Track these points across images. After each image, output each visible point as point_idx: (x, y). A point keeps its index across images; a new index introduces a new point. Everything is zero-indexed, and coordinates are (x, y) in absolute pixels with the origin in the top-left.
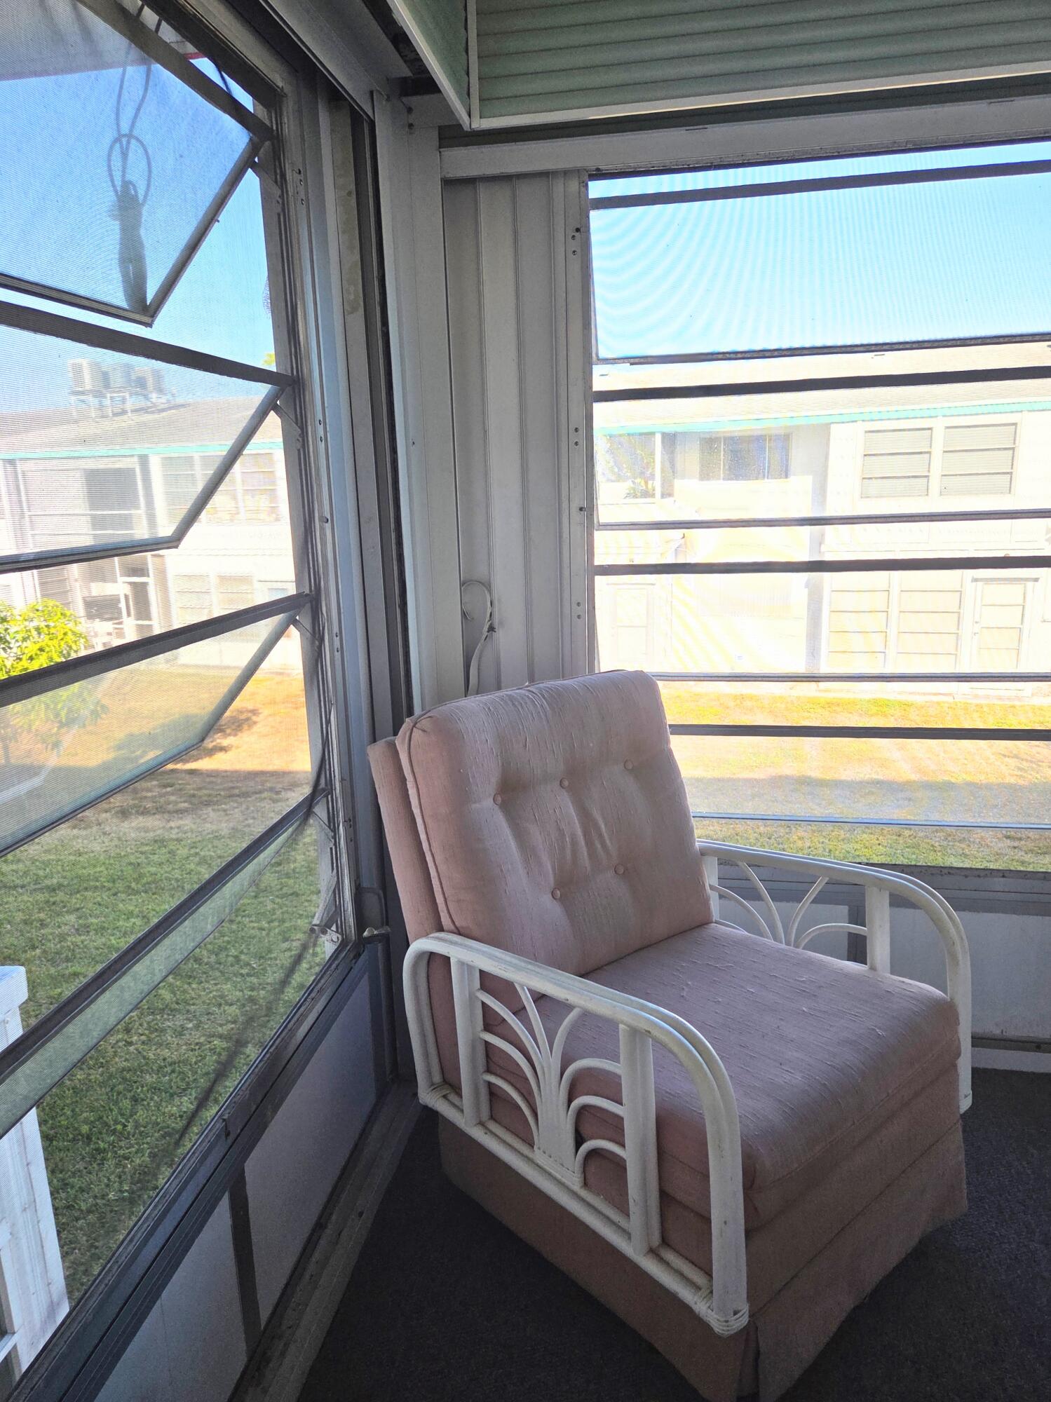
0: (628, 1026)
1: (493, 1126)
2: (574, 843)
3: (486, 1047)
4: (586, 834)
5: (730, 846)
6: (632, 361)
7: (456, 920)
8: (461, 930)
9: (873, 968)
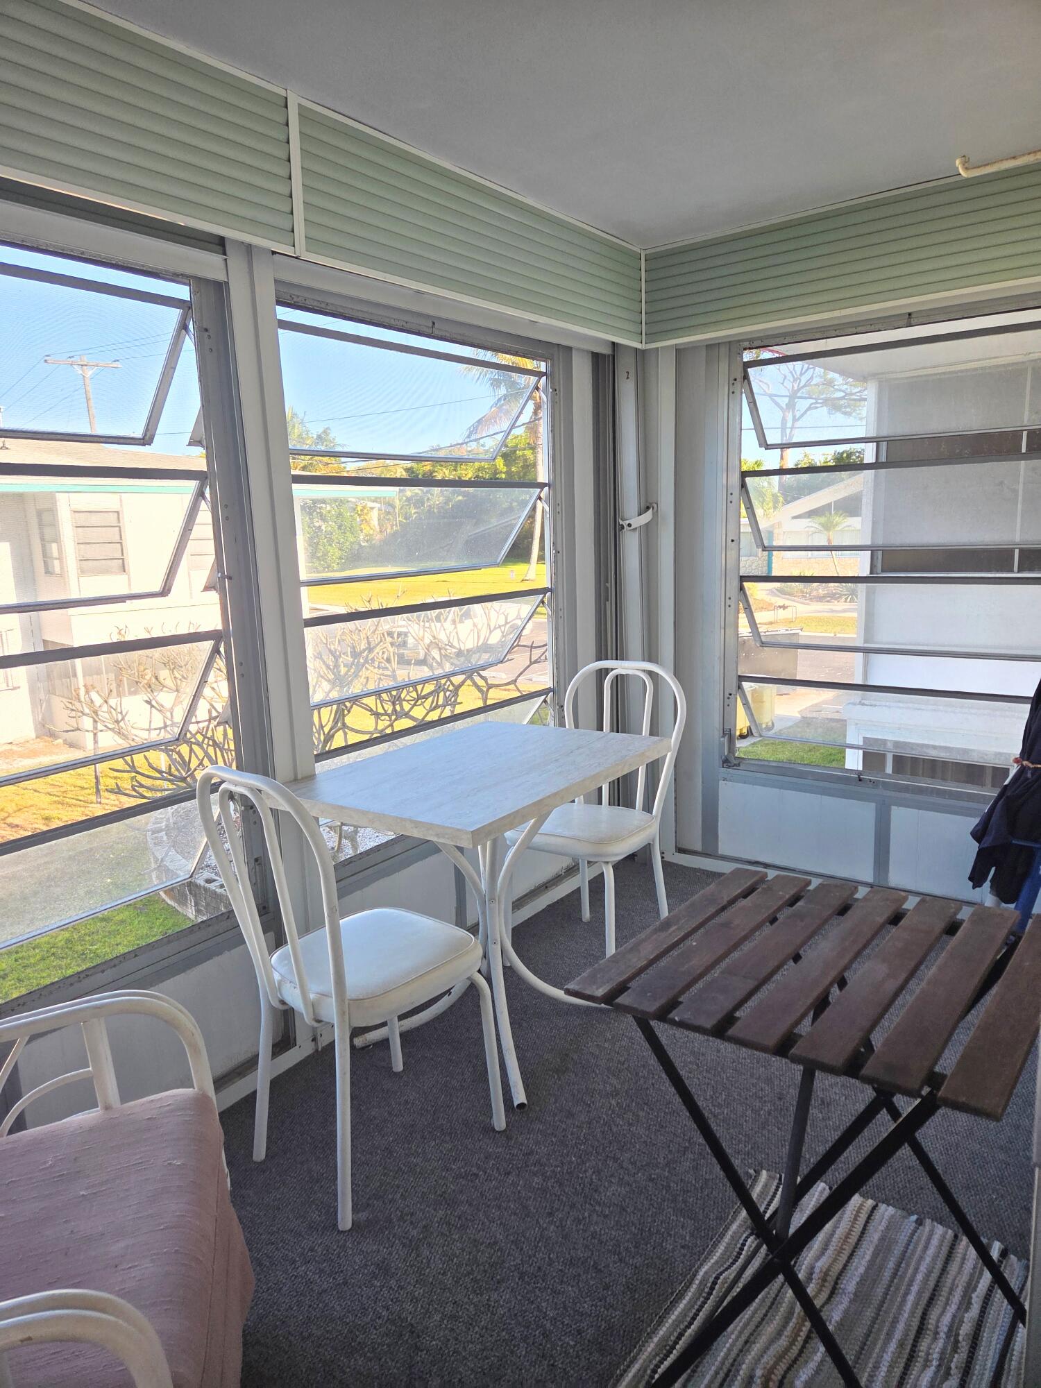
9: (107, 1108)
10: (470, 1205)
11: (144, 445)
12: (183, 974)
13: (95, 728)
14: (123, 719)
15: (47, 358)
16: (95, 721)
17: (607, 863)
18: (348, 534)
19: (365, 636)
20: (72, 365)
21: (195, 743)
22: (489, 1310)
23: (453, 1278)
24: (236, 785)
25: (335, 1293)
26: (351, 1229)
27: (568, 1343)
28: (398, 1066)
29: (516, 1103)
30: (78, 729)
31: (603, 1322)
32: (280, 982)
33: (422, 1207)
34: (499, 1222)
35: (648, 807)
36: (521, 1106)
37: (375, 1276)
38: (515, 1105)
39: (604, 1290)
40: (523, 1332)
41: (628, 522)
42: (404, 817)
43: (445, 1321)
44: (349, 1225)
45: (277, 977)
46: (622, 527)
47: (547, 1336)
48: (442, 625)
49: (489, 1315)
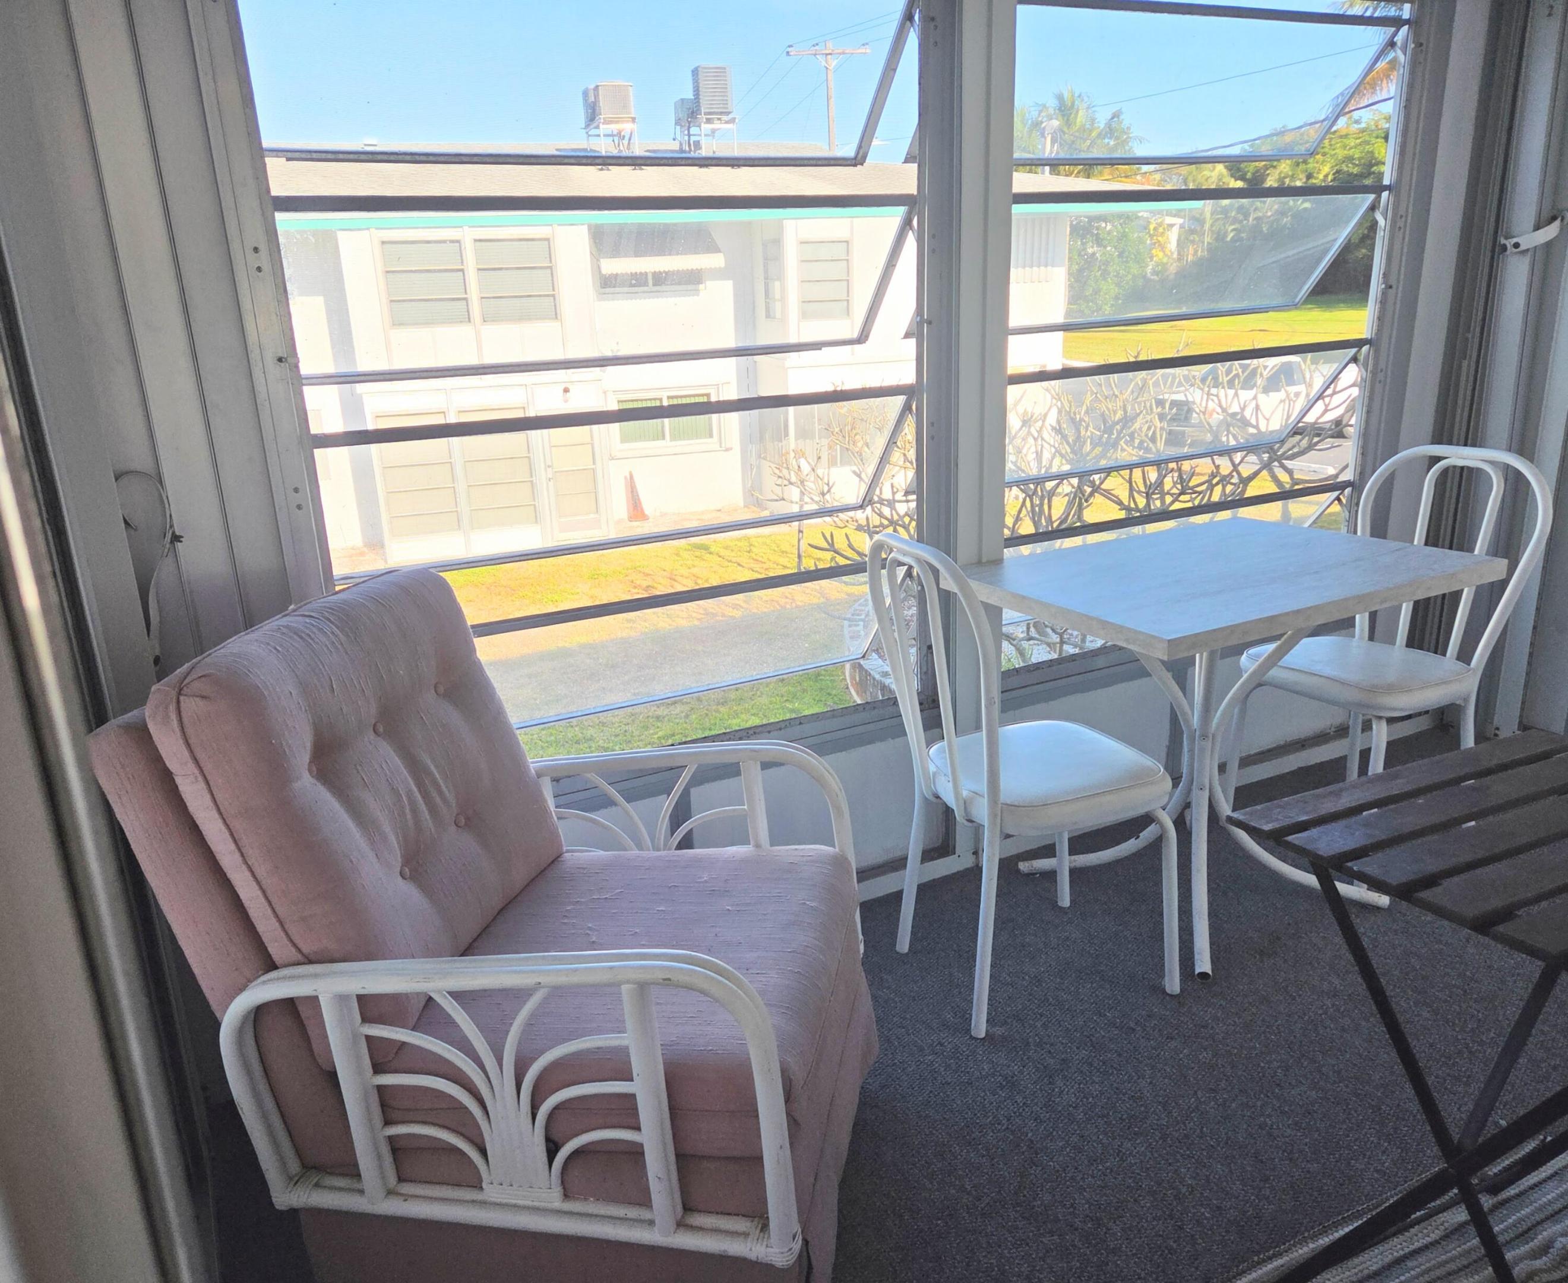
0: (635, 983)
1: (407, 1188)
2: (412, 803)
3: (378, 1091)
4: (420, 785)
5: (560, 760)
6: (289, 155)
7: (301, 945)
8: (312, 957)
9: (758, 846)
10: (1120, 1055)
11: (855, 165)
12: (844, 753)
13: (801, 500)
14: (829, 491)
15: (789, 49)
16: (802, 494)
17: (1380, 718)
18: (1131, 264)
19: (1122, 404)
20: (815, 55)
21: (900, 526)
22: (1118, 1155)
23: (1085, 1115)
24: (904, 555)
25: (958, 1088)
26: (984, 1038)
27: (1203, 1214)
28: (1065, 900)
29: (1198, 971)
30: (783, 499)
31: (1251, 1209)
32: (934, 774)
33: (1064, 1041)
34: (1148, 1080)
35: (1465, 655)
36: (1204, 975)
37: (1002, 1087)
38: (1196, 973)
39: (1261, 1180)
40: (1153, 1186)
41: (1515, 240)
42: (1091, 615)
43: (1068, 1149)
44: (983, 1035)
45: (932, 768)
46: (1504, 248)
47: (1179, 1199)
48: (1236, 394)
49: (1117, 1159)
